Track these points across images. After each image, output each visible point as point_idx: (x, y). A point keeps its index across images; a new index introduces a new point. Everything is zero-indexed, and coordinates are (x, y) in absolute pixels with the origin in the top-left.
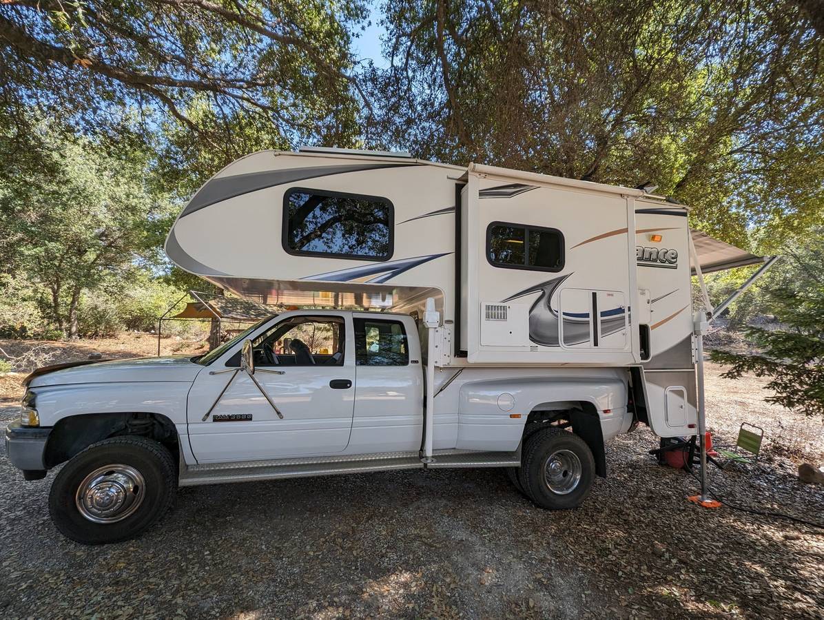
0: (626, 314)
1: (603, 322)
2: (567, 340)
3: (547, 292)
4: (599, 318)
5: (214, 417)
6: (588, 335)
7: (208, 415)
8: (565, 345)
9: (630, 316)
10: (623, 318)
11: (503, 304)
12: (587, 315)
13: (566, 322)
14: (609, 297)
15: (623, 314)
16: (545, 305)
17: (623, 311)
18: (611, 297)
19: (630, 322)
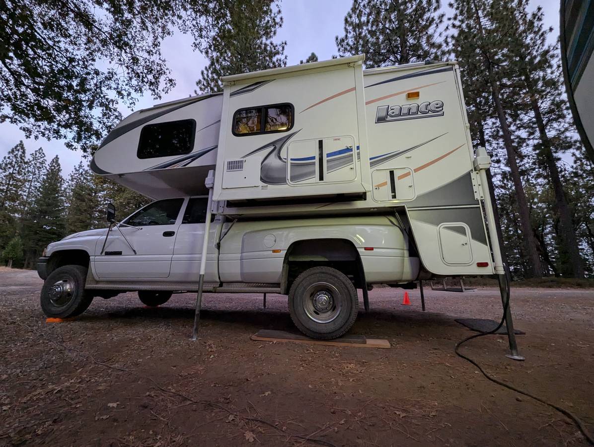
0: (355, 152)
1: (328, 161)
2: (293, 178)
3: (278, 146)
4: (325, 159)
5: (106, 252)
6: (314, 172)
7: (102, 252)
8: (291, 183)
9: (359, 154)
10: (352, 155)
11: (242, 159)
12: (314, 158)
13: (292, 165)
14: (336, 141)
15: (351, 153)
16: (275, 156)
17: (351, 150)
18: (338, 141)
19: (359, 158)
